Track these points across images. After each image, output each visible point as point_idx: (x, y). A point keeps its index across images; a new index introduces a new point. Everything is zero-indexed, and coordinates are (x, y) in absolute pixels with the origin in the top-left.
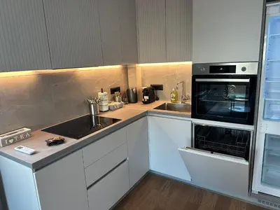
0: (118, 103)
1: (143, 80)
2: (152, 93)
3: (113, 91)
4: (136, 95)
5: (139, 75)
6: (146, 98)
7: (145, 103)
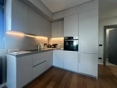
0: (46, 47)
1: (53, 43)
2: (55, 46)
3: (45, 44)
4: (51, 46)
5: (52, 41)
6: (53, 47)
7: (53, 48)
